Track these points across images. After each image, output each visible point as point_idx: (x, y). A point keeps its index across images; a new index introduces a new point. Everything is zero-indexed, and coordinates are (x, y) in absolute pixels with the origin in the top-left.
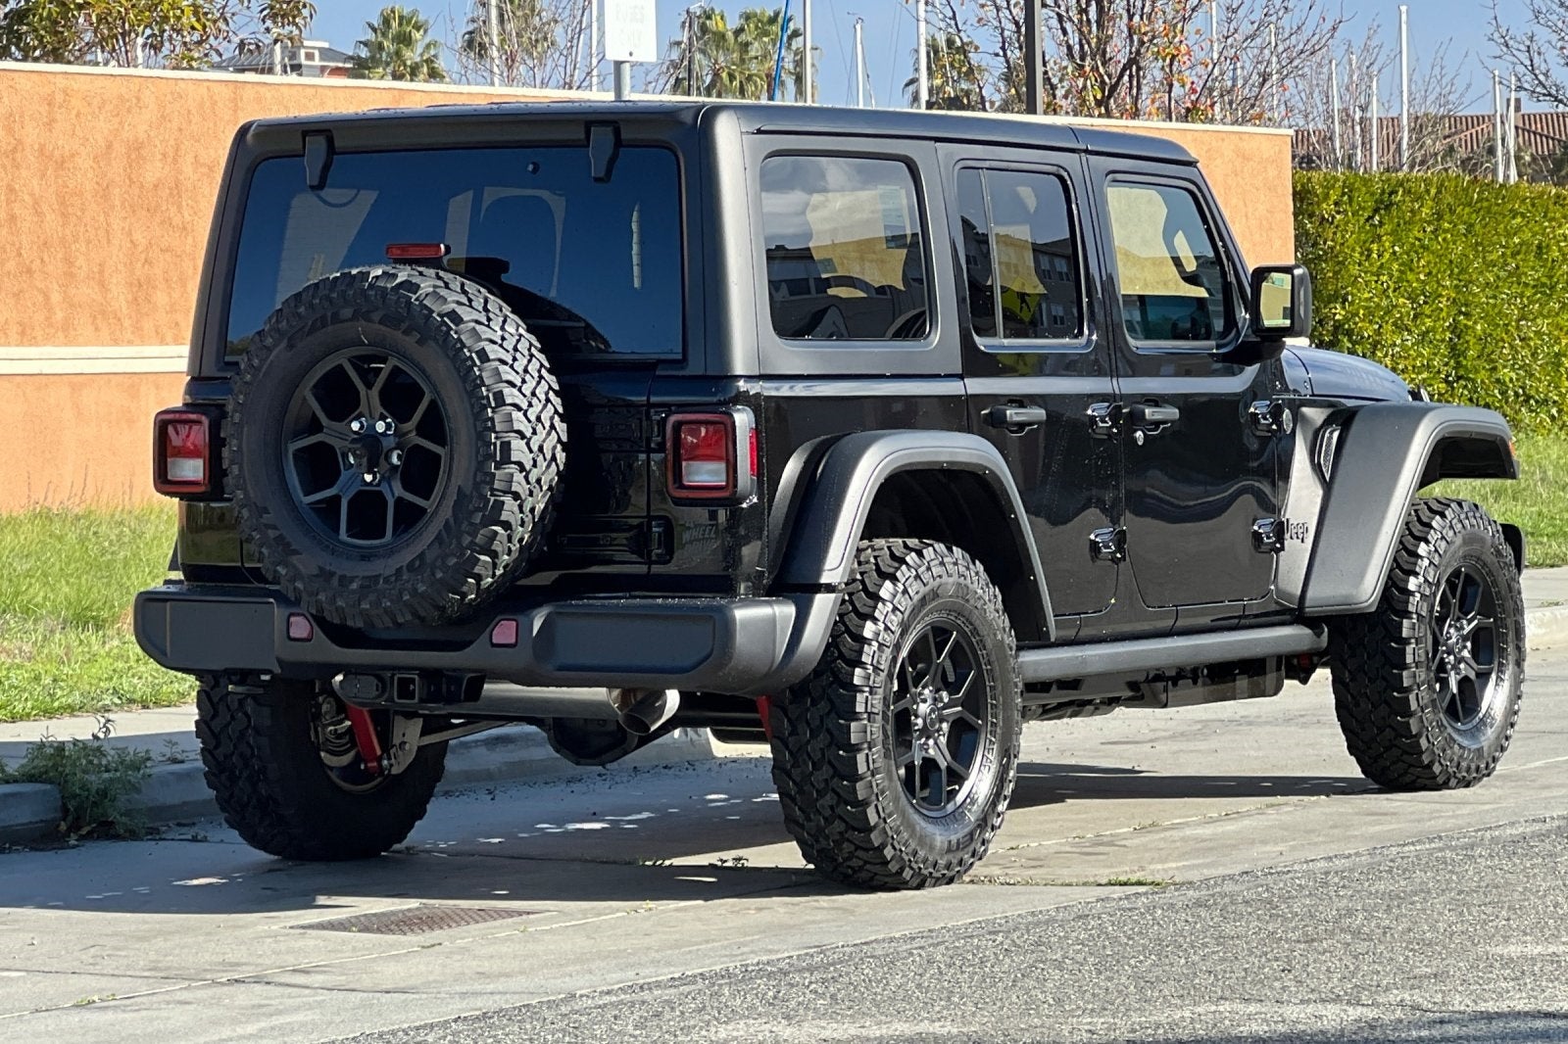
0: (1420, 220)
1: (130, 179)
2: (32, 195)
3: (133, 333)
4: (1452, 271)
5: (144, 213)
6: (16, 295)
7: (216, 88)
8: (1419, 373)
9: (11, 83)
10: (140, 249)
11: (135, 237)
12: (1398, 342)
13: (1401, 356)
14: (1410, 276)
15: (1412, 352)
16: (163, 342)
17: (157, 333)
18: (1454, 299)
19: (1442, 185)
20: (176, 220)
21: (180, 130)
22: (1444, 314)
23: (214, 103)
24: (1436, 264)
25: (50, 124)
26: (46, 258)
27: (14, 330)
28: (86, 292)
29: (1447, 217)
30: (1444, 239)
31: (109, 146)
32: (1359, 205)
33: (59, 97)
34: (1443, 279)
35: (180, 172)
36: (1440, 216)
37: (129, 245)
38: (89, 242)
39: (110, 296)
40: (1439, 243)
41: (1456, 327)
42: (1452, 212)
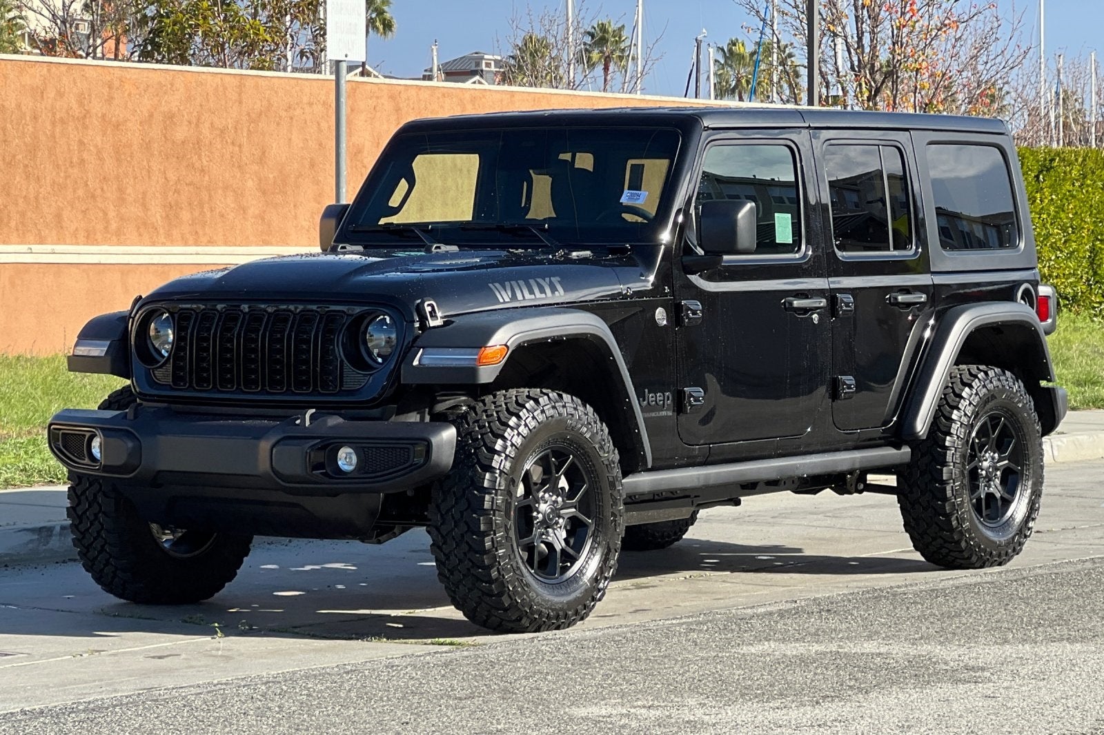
0: (1070, 178)
1: (165, 137)
2: (96, 146)
3: (165, 238)
4: (1091, 212)
5: (175, 159)
6: (84, 212)
7: (227, 79)
8: (1067, 279)
9: (82, 73)
10: (171, 183)
11: (168, 176)
12: (1053, 258)
13: (1055, 268)
14: (1062, 215)
15: (1062, 265)
16: (186, 244)
17: (183, 238)
18: (1093, 231)
19: (1087, 155)
20: (197, 165)
21: (201, 105)
22: (1085, 240)
23: (225, 89)
24: (1080, 207)
25: (110, 99)
26: (105, 188)
27: (82, 234)
28: (134, 210)
29: (1089, 176)
30: (1087, 191)
31: (151, 116)
32: (1028, 167)
33: (117, 83)
34: (1085, 217)
35: (201, 133)
36: (1085, 177)
37: (163, 180)
38: (135, 178)
39: (149, 213)
40: (1083, 193)
41: (1094, 249)
42: (1093, 173)
